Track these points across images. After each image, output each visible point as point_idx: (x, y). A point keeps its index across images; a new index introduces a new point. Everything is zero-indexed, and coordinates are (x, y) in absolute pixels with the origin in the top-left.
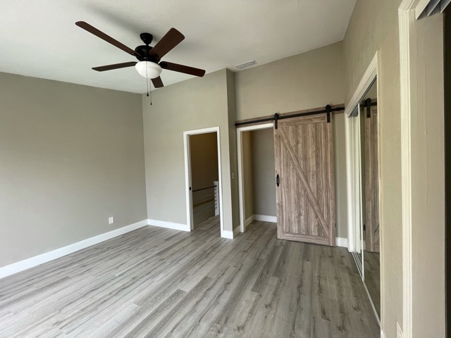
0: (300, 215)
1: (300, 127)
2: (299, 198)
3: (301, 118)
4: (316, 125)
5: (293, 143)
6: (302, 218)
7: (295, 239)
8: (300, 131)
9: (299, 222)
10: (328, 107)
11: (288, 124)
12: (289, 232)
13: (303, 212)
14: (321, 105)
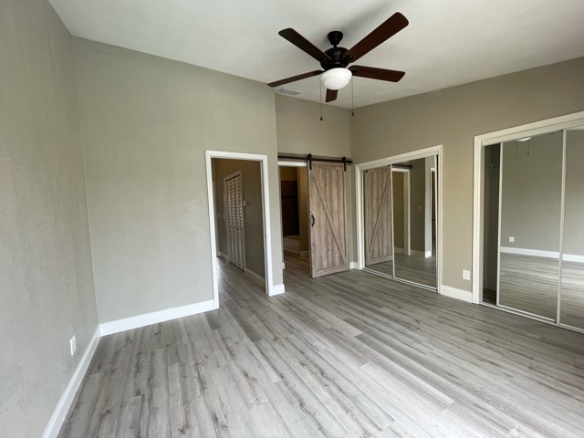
0: (328, 250)
1: (328, 172)
2: (327, 236)
3: (329, 163)
4: (337, 171)
5: (323, 186)
6: (330, 252)
7: (326, 273)
8: (328, 175)
9: (328, 257)
10: (344, 158)
11: (320, 166)
12: (321, 269)
13: (330, 247)
14: (339, 155)
